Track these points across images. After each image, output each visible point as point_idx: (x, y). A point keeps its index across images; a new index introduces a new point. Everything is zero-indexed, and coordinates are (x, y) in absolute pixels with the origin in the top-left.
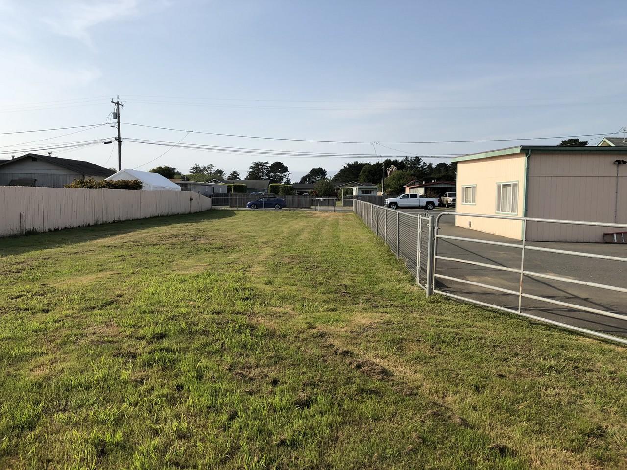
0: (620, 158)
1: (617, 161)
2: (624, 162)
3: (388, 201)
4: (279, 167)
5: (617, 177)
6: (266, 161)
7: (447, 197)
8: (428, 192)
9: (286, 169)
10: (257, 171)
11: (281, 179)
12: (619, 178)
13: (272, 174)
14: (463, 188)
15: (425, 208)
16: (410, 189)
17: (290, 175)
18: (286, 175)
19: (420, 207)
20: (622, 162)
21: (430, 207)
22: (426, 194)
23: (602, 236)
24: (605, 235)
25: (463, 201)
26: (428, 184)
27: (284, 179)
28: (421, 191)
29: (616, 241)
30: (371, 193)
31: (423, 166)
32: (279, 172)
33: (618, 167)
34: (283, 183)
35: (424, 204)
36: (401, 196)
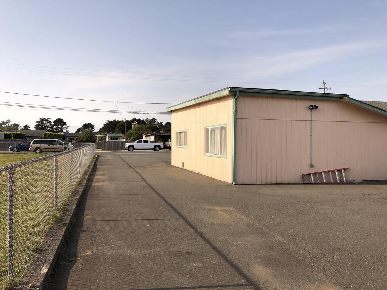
0: (313, 103)
1: (311, 106)
2: (316, 107)
3: (127, 145)
4: (60, 122)
5: (311, 121)
6: (49, 118)
7: (169, 142)
8: (157, 139)
9: (65, 124)
10: (42, 124)
11: (62, 130)
12: (312, 122)
13: (55, 127)
14: (177, 133)
15: (154, 150)
16: (146, 136)
17: (68, 128)
18: (65, 128)
19: (150, 149)
20: (314, 107)
21: (157, 149)
22: (155, 141)
23: (301, 177)
24: (303, 176)
25: (177, 144)
26: (157, 133)
27: (64, 130)
28: (152, 138)
29: (313, 181)
30: (118, 139)
31: (157, 124)
32: (60, 125)
33: (311, 111)
34: (63, 133)
35: (153, 147)
36: (136, 141)
